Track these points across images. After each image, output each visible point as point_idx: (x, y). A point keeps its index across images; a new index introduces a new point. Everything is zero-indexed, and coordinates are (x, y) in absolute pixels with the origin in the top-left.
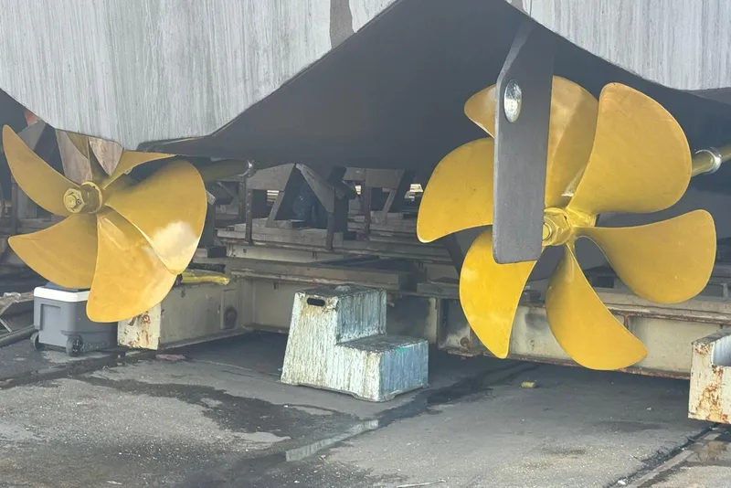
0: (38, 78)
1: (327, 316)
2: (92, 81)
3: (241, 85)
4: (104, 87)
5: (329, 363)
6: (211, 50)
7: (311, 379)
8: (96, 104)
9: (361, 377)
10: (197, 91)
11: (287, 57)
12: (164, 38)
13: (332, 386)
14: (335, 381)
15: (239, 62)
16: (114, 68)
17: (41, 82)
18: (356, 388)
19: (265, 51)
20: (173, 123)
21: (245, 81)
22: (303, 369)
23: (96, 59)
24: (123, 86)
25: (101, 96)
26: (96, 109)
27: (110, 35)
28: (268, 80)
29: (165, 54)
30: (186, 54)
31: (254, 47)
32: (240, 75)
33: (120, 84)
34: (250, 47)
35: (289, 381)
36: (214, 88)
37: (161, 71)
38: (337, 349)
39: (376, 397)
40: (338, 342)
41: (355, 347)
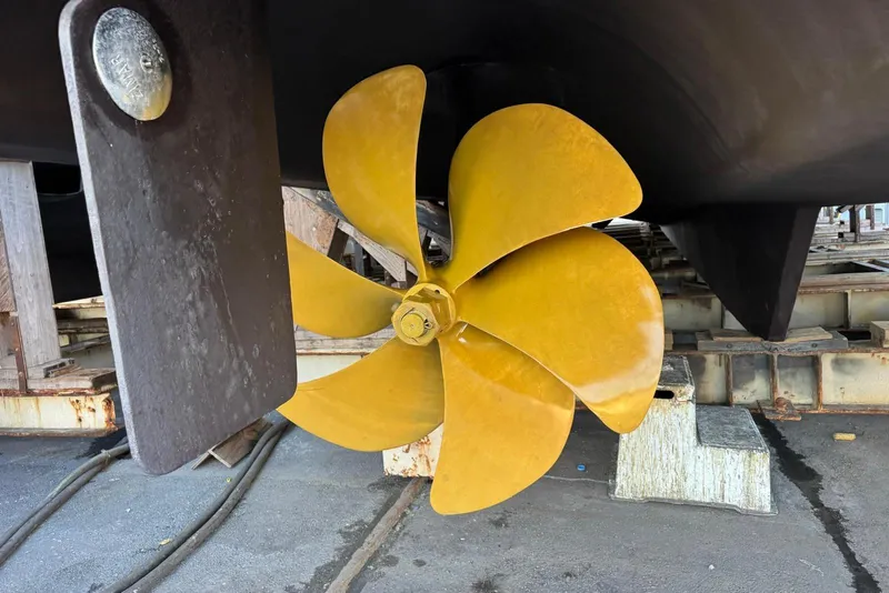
1: (679, 411)
5: (690, 469)
7: (663, 490)
9: (740, 484)
14: (700, 491)
18: (734, 497)
22: (649, 480)
35: (629, 496)
38: (701, 451)
39: (768, 509)
40: (699, 440)
41: (727, 445)
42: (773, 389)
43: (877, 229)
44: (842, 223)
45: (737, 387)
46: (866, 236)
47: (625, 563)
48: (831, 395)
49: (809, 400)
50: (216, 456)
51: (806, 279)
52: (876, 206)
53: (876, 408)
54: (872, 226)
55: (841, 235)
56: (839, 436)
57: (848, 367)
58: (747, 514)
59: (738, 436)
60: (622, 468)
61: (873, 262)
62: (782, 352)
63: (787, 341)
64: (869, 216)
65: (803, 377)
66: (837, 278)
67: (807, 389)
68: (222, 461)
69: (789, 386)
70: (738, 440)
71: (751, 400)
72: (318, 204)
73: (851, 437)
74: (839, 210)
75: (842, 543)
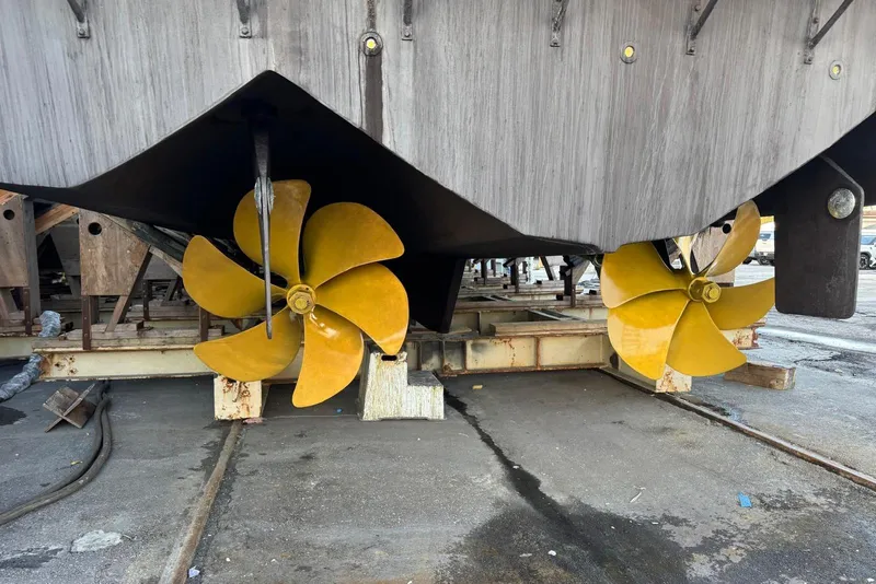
0: (510, 183)
1: (399, 366)
2: (579, 187)
3: (732, 189)
4: (592, 192)
5: (404, 399)
6: (711, 158)
7: (390, 414)
8: (580, 209)
9: (429, 405)
10: (690, 195)
11: (774, 166)
12: (667, 146)
13: (407, 416)
14: (409, 411)
15: (734, 169)
16: (607, 172)
17: (514, 189)
18: (426, 414)
19: (758, 159)
20: (661, 224)
21: (735, 186)
22: (382, 407)
23: (589, 164)
24: (613, 192)
25: (587, 201)
26: (579, 214)
27: (609, 141)
28: (755, 185)
29: (666, 161)
30: (687, 160)
31: (749, 156)
32: (733, 179)
33: (611, 189)
34: (745, 156)
35: (371, 419)
36: (707, 192)
37: (658, 176)
38: (410, 388)
39: (442, 417)
40: (409, 384)
41: (422, 384)
42: (442, 361)
43: (498, 276)
44: (477, 271)
45: (424, 362)
46: (491, 280)
47: (377, 442)
48: (471, 365)
49: (460, 368)
50: (68, 420)
51: (458, 304)
52: (497, 260)
53: (492, 370)
54: (494, 274)
55: (476, 279)
56: (475, 387)
57: (479, 348)
58: (433, 421)
59: (427, 381)
60: (368, 403)
61: (494, 296)
62: (448, 340)
63: (450, 333)
64: (493, 267)
65: (457, 355)
66: (474, 304)
67: (459, 361)
68: (74, 423)
69: (450, 360)
70: (427, 383)
71: (431, 369)
72: (133, 232)
73: (481, 387)
74: (475, 262)
75: (476, 426)
